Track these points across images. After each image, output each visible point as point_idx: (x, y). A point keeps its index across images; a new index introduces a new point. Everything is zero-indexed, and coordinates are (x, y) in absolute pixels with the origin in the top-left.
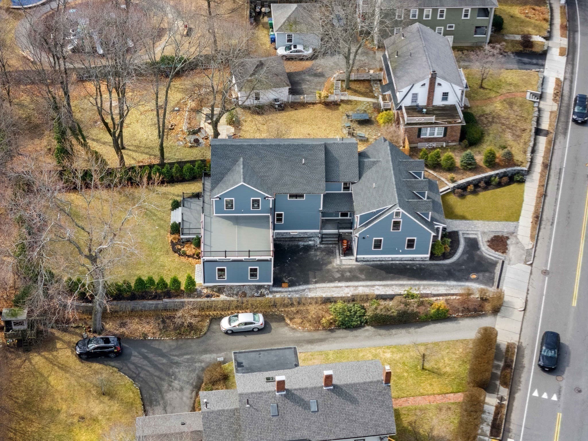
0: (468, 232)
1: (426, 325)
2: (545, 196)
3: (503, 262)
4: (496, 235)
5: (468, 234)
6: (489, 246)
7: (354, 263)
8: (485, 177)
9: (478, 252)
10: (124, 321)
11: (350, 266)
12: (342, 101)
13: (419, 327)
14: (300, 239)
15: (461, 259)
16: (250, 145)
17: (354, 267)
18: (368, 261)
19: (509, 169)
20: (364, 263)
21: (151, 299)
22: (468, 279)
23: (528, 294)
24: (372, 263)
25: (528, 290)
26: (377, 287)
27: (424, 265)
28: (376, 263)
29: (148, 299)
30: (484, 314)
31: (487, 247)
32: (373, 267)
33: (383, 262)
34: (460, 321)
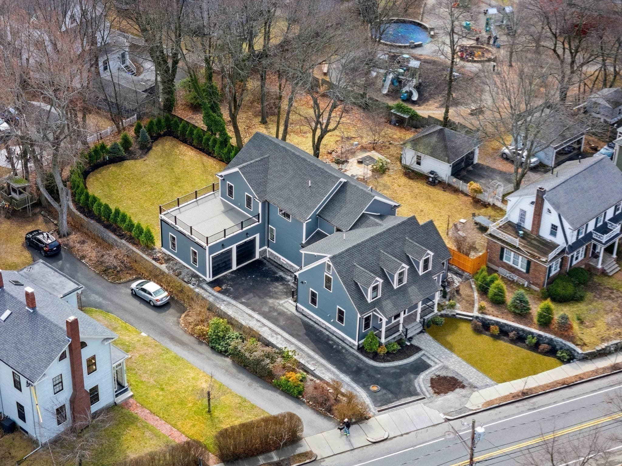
0: (431, 357)
1: (272, 390)
2: (569, 386)
3: (424, 398)
4: (456, 377)
5: (429, 358)
6: (432, 379)
7: (294, 310)
8: (523, 331)
9: (412, 376)
10: (86, 241)
11: (286, 310)
12: (494, 205)
13: (264, 388)
14: (285, 270)
15: (387, 369)
16: (284, 148)
17: (289, 313)
18: (306, 316)
19: (559, 339)
20: (301, 316)
21: (118, 236)
22: (365, 387)
23: (402, 435)
24: (306, 319)
25: (407, 433)
26: (279, 337)
27: (347, 350)
28: (310, 321)
29: (115, 234)
30: (330, 417)
31: (429, 378)
32: (303, 323)
33: (316, 325)
34: (302, 408)
